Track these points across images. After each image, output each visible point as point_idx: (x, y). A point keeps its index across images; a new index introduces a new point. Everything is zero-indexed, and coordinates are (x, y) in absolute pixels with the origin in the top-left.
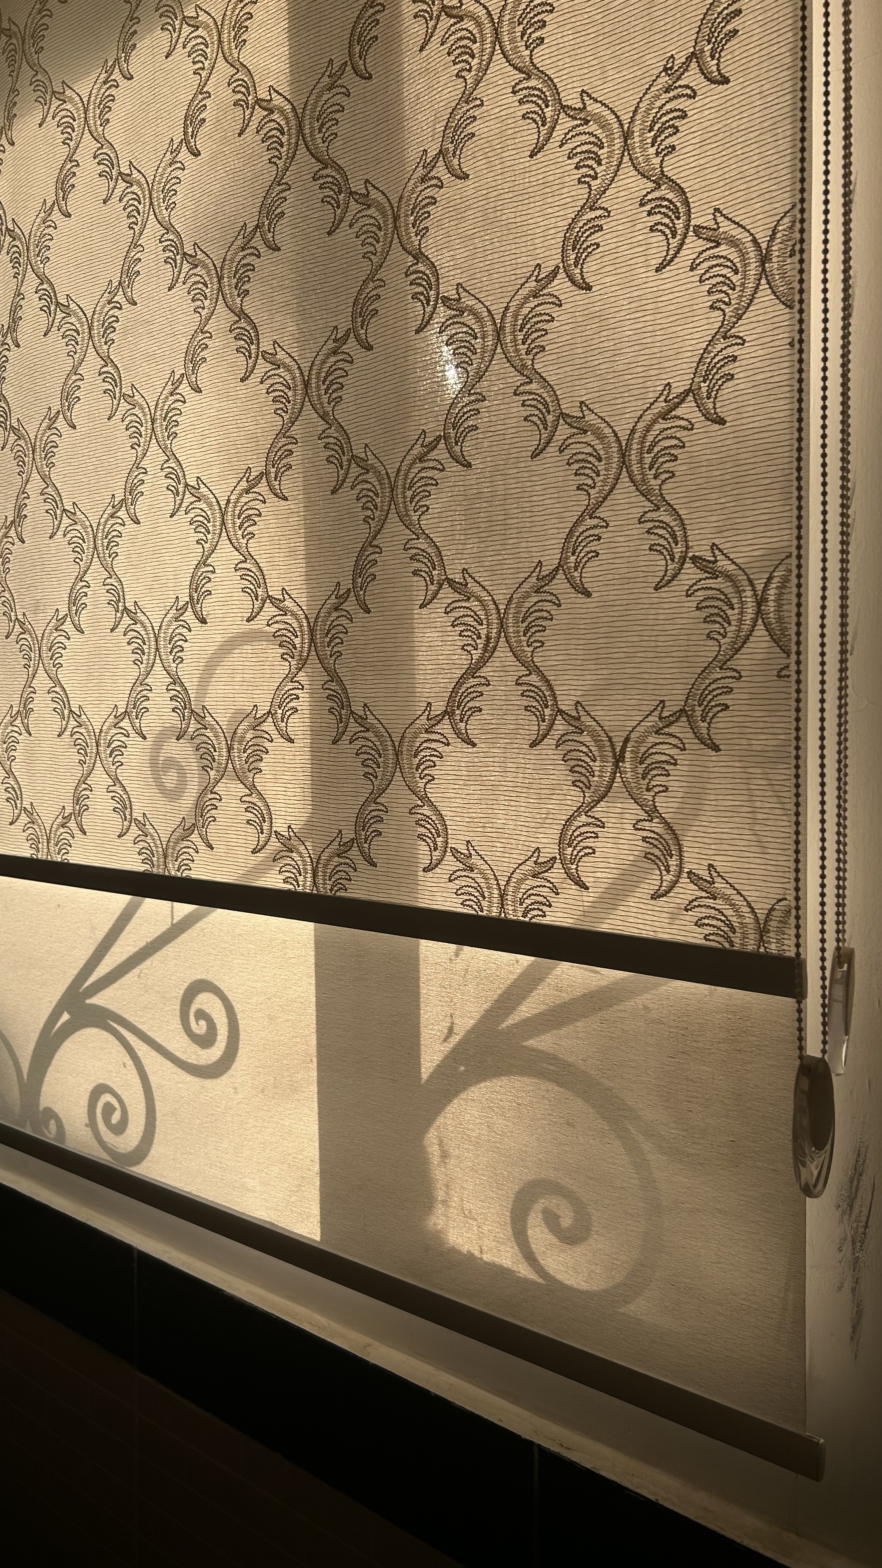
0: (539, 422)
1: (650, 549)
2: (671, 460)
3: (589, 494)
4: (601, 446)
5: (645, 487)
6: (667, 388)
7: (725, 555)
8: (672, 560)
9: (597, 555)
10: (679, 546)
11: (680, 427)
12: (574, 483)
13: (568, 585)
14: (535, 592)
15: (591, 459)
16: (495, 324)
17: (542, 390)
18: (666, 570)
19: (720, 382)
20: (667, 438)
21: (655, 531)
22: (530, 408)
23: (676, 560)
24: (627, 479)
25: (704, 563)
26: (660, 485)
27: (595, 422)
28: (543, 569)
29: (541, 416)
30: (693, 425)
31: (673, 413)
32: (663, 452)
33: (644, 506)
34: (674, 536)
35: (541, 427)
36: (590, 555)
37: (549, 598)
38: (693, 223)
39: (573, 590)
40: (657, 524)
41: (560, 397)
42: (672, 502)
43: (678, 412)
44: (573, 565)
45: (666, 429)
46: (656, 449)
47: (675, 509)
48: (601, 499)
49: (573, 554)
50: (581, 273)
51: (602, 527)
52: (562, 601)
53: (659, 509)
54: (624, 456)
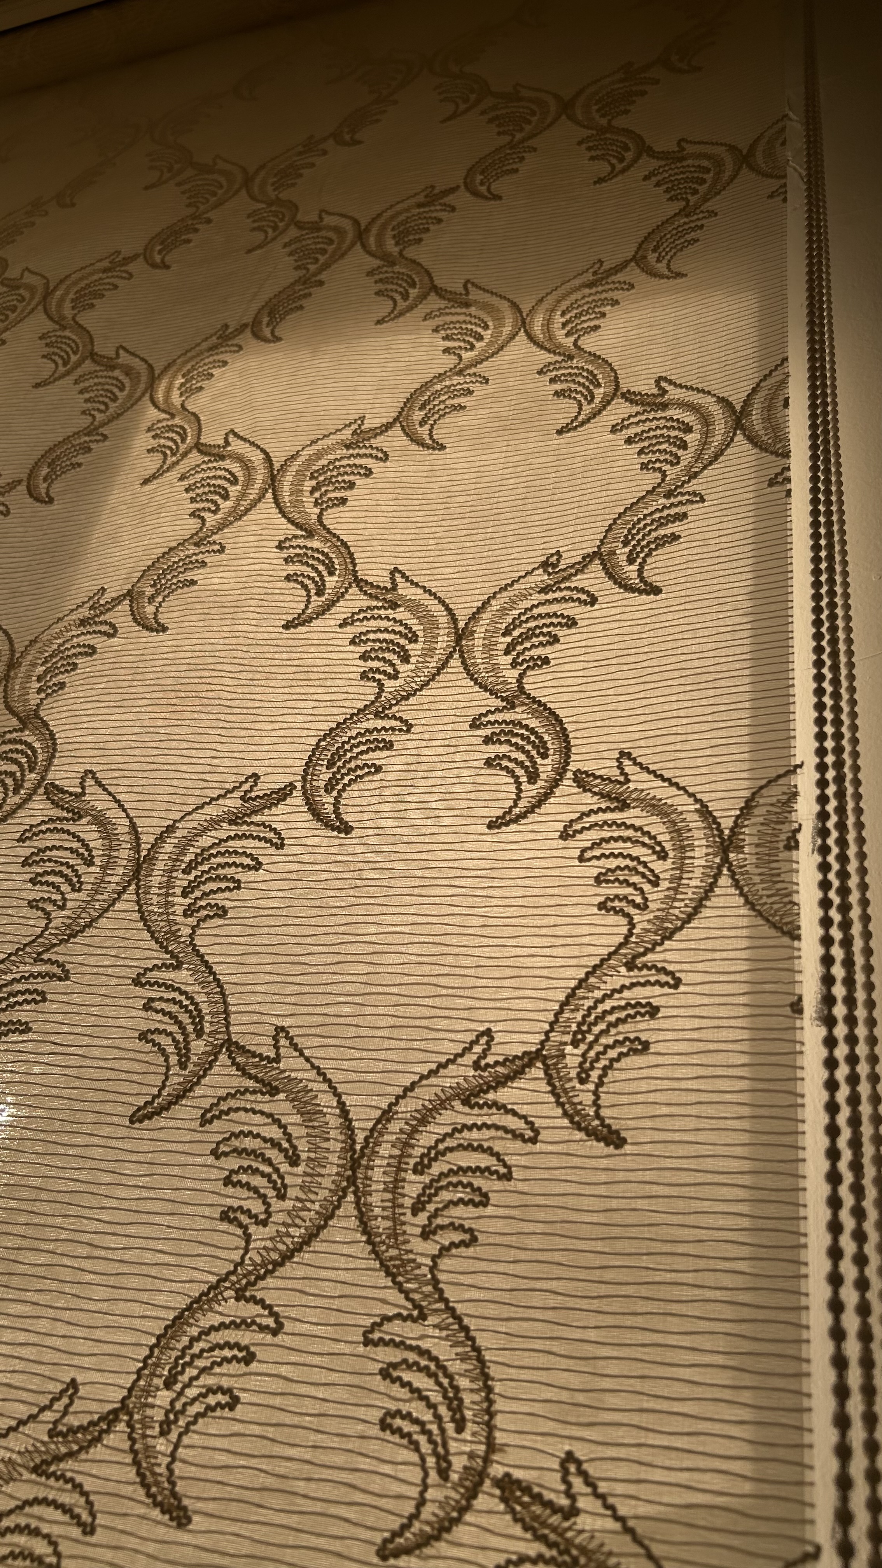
0: (171, 1049)
1: (384, 1425)
2: (471, 1202)
3: (248, 1238)
4: (304, 1131)
5: (393, 1252)
6: (484, 1040)
7: (602, 1497)
8: (444, 1474)
9: (234, 1402)
10: (467, 1435)
11: (506, 1130)
12: (216, 1199)
13: (131, 1474)
14: (35, 1470)
15: (273, 1154)
16: (137, 848)
17: (198, 988)
18: (421, 1502)
19: (613, 1054)
20: (469, 1147)
21: (406, 1376)
22: (160, 1017)
23: (455, 1477)
24: (353, 1223)
25: (537, 1509)
26: (434, 1258)
27: (300, 1075)
28: (77, 1405)
29: (180, 1038)
30: (536, 1132)
31: (491, 1096)
32: (454, 1179)
33: (384, 1301)
34: (455, 1404)
35: (173, 1059)
36: (212, 1400)
37: (66, 1499)
38: (572, 767)
39: (140, 1494)
40: (412, 1357)
41: (232, 1009)
42: (460, 1308)
43: (503, 1095)
44: (159, 1415)
45: (470, 1128)
46: (436, 1169)
47: (466, 1329)
48: (275, 1256)
49: (168, 1385)
50: (336, 804)
51: (263, 1328)
52: (100, 1520)
53: (423, 1317)
54: (355, 1165)
